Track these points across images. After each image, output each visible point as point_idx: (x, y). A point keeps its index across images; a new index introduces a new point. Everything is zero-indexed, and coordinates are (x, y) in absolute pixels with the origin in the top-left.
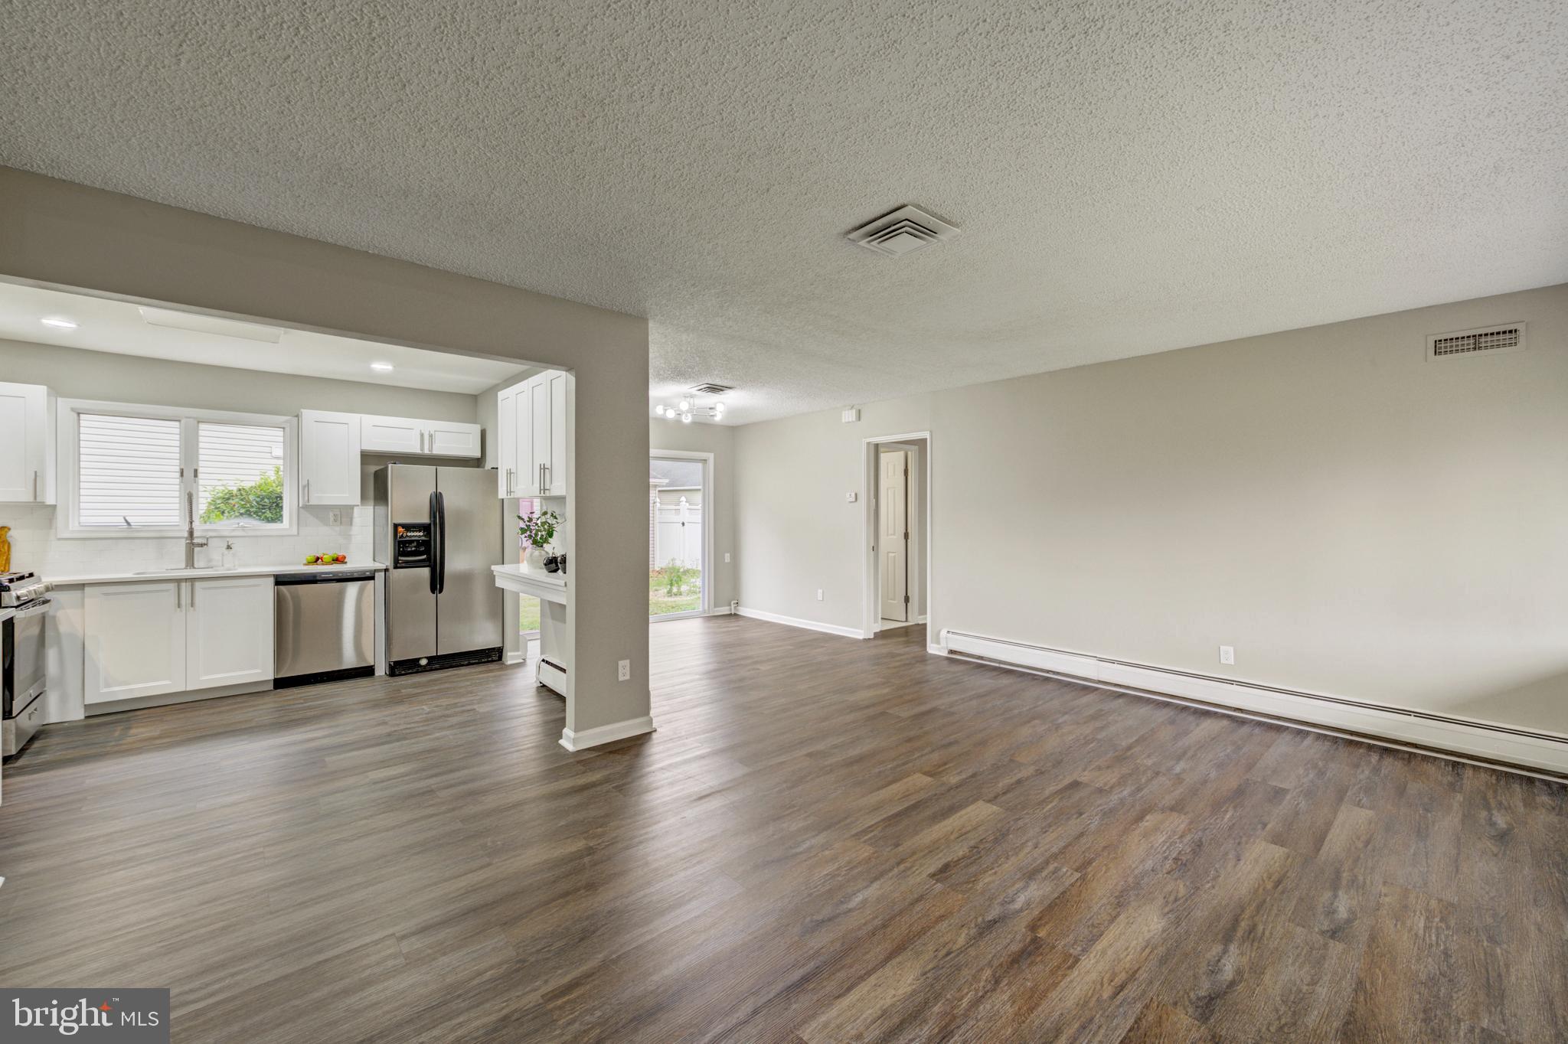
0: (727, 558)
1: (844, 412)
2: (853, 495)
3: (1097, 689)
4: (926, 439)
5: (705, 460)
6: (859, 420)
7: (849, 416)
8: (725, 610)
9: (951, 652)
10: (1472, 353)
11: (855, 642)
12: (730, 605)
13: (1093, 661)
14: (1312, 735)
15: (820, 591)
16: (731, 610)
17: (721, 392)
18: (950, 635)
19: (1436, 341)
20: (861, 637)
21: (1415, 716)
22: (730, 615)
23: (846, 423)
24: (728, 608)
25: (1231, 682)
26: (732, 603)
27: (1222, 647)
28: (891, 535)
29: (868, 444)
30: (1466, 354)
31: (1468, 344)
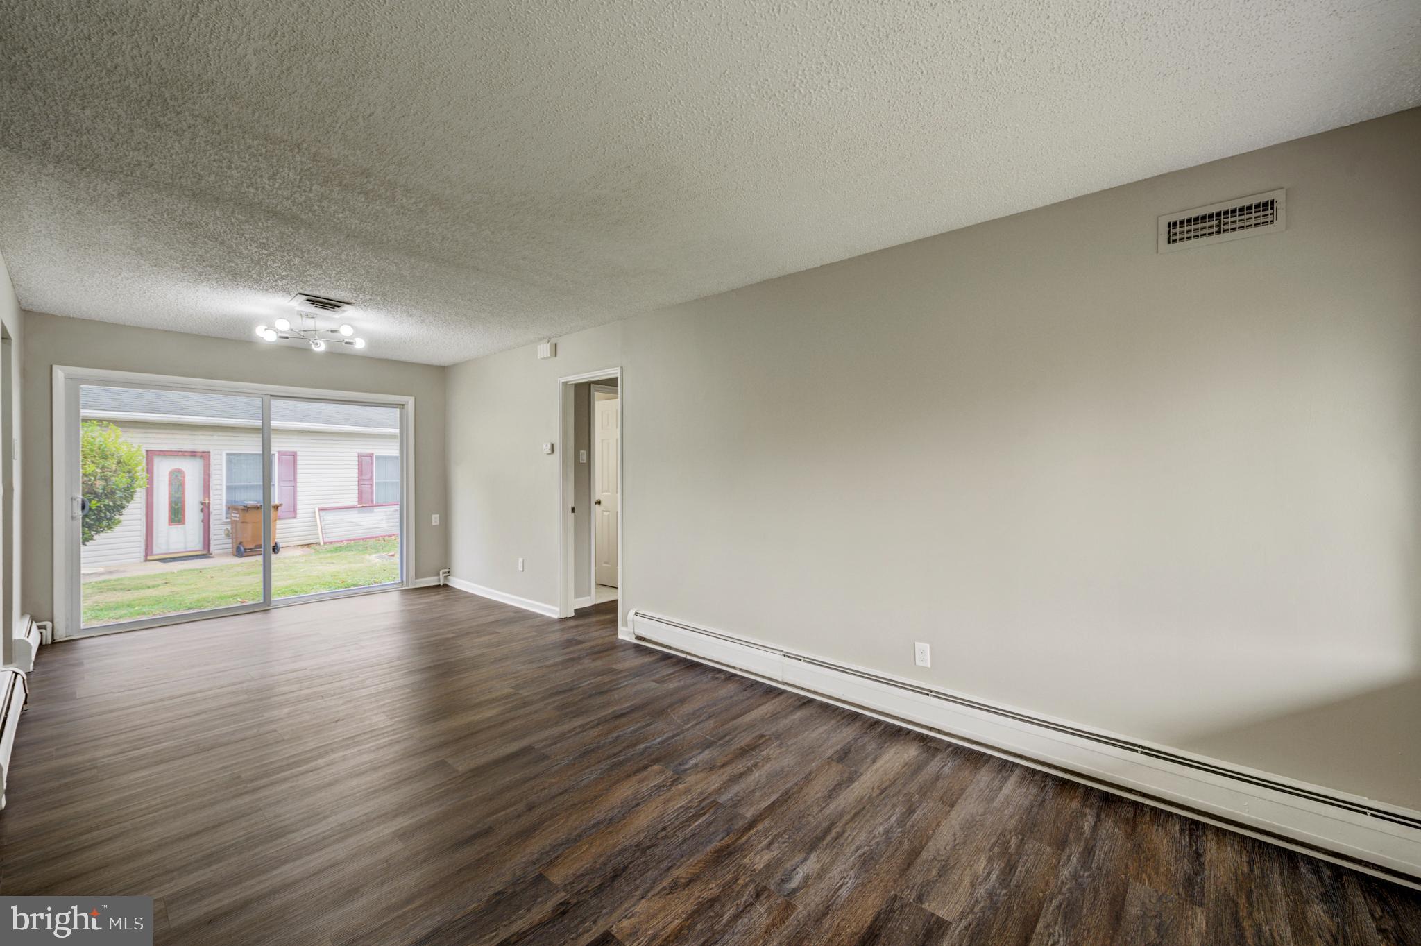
0: (435, 519)
1: (539, 347)
2: (549, 446)
3: (783, 692)
4: (617, 378)
5: (403, 405)
6: (556, 356)
7: (544, 349)
8: (431, 581)
9: (638, 638)
10: (1215, 237)
11: (550, 622)
12: (438, 575)
13: (778, 657)
14: (1017, 772)
15: (521, 560)
16: (439, 580)
17: (337, 309)
18: (637, 618)
19: (1169, 224)
20: (556, 617)
21: (1142, 753)
22: (439, 586)
23: (542, 359)
24: (436, 578)
25: (927, 692)
26: (441, 573)
27: (916, 643)
28: (606, 491)
29: (565, 384)
30: (1208, 239)
31: (1211, 227)
